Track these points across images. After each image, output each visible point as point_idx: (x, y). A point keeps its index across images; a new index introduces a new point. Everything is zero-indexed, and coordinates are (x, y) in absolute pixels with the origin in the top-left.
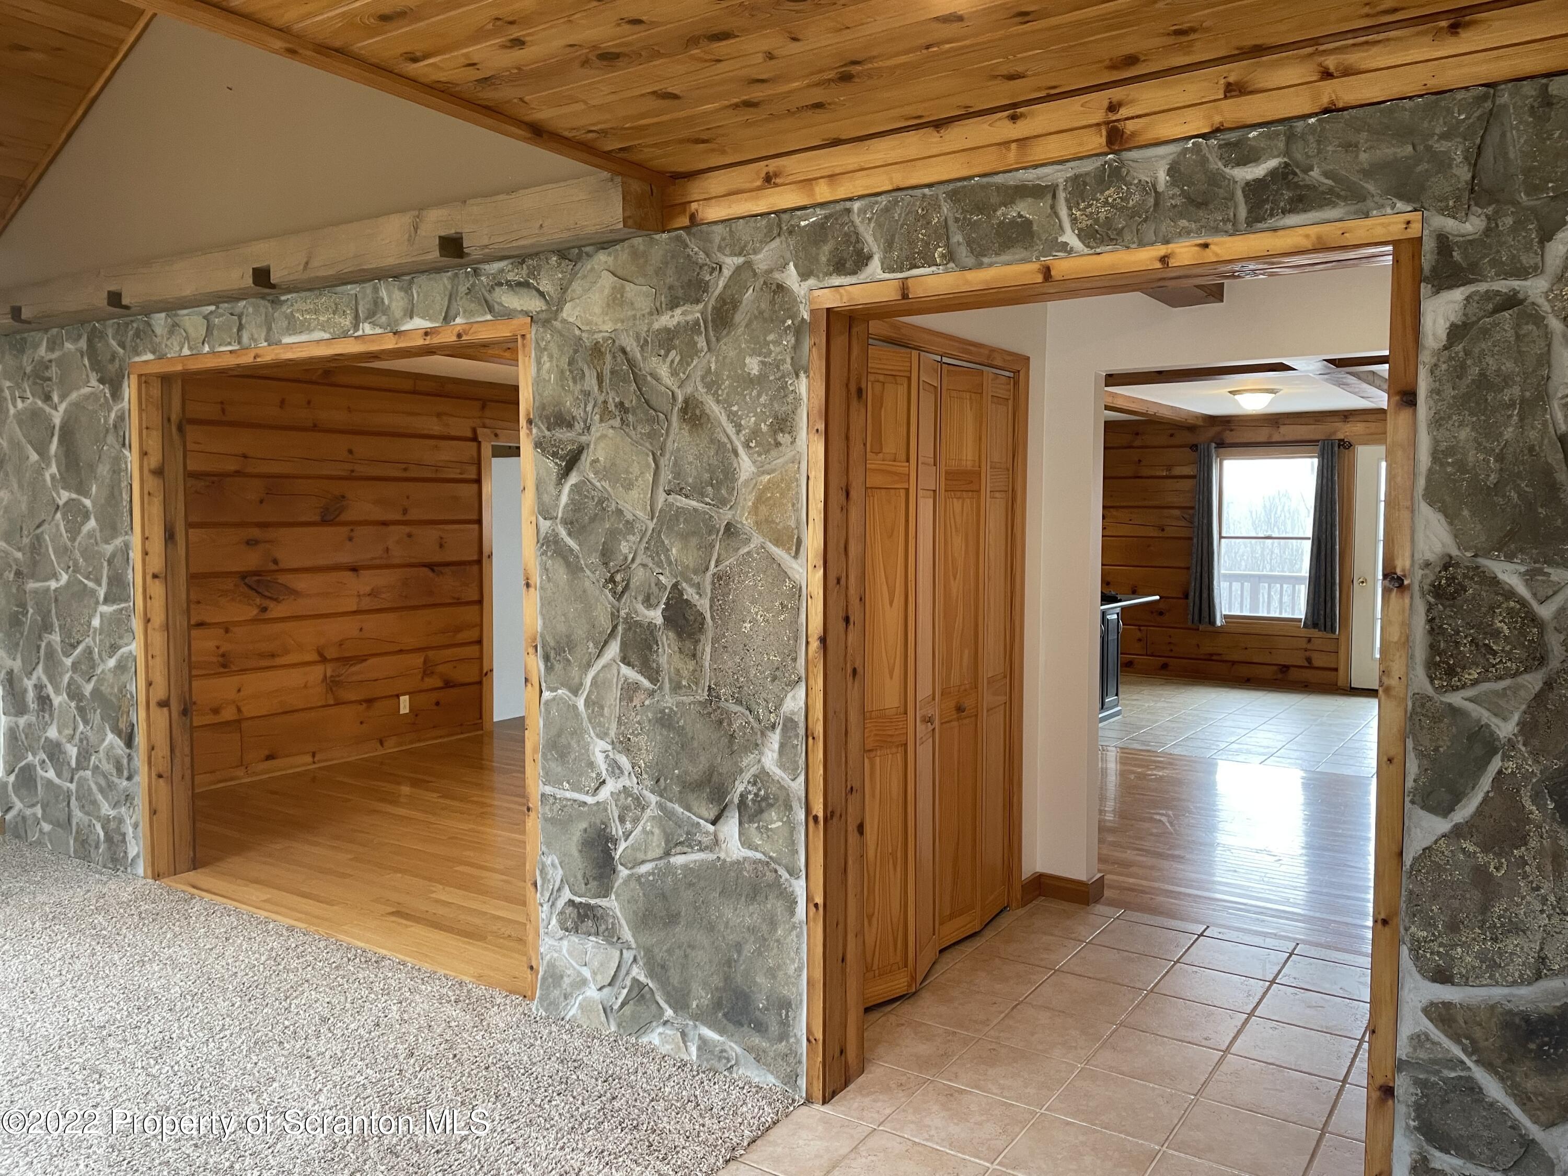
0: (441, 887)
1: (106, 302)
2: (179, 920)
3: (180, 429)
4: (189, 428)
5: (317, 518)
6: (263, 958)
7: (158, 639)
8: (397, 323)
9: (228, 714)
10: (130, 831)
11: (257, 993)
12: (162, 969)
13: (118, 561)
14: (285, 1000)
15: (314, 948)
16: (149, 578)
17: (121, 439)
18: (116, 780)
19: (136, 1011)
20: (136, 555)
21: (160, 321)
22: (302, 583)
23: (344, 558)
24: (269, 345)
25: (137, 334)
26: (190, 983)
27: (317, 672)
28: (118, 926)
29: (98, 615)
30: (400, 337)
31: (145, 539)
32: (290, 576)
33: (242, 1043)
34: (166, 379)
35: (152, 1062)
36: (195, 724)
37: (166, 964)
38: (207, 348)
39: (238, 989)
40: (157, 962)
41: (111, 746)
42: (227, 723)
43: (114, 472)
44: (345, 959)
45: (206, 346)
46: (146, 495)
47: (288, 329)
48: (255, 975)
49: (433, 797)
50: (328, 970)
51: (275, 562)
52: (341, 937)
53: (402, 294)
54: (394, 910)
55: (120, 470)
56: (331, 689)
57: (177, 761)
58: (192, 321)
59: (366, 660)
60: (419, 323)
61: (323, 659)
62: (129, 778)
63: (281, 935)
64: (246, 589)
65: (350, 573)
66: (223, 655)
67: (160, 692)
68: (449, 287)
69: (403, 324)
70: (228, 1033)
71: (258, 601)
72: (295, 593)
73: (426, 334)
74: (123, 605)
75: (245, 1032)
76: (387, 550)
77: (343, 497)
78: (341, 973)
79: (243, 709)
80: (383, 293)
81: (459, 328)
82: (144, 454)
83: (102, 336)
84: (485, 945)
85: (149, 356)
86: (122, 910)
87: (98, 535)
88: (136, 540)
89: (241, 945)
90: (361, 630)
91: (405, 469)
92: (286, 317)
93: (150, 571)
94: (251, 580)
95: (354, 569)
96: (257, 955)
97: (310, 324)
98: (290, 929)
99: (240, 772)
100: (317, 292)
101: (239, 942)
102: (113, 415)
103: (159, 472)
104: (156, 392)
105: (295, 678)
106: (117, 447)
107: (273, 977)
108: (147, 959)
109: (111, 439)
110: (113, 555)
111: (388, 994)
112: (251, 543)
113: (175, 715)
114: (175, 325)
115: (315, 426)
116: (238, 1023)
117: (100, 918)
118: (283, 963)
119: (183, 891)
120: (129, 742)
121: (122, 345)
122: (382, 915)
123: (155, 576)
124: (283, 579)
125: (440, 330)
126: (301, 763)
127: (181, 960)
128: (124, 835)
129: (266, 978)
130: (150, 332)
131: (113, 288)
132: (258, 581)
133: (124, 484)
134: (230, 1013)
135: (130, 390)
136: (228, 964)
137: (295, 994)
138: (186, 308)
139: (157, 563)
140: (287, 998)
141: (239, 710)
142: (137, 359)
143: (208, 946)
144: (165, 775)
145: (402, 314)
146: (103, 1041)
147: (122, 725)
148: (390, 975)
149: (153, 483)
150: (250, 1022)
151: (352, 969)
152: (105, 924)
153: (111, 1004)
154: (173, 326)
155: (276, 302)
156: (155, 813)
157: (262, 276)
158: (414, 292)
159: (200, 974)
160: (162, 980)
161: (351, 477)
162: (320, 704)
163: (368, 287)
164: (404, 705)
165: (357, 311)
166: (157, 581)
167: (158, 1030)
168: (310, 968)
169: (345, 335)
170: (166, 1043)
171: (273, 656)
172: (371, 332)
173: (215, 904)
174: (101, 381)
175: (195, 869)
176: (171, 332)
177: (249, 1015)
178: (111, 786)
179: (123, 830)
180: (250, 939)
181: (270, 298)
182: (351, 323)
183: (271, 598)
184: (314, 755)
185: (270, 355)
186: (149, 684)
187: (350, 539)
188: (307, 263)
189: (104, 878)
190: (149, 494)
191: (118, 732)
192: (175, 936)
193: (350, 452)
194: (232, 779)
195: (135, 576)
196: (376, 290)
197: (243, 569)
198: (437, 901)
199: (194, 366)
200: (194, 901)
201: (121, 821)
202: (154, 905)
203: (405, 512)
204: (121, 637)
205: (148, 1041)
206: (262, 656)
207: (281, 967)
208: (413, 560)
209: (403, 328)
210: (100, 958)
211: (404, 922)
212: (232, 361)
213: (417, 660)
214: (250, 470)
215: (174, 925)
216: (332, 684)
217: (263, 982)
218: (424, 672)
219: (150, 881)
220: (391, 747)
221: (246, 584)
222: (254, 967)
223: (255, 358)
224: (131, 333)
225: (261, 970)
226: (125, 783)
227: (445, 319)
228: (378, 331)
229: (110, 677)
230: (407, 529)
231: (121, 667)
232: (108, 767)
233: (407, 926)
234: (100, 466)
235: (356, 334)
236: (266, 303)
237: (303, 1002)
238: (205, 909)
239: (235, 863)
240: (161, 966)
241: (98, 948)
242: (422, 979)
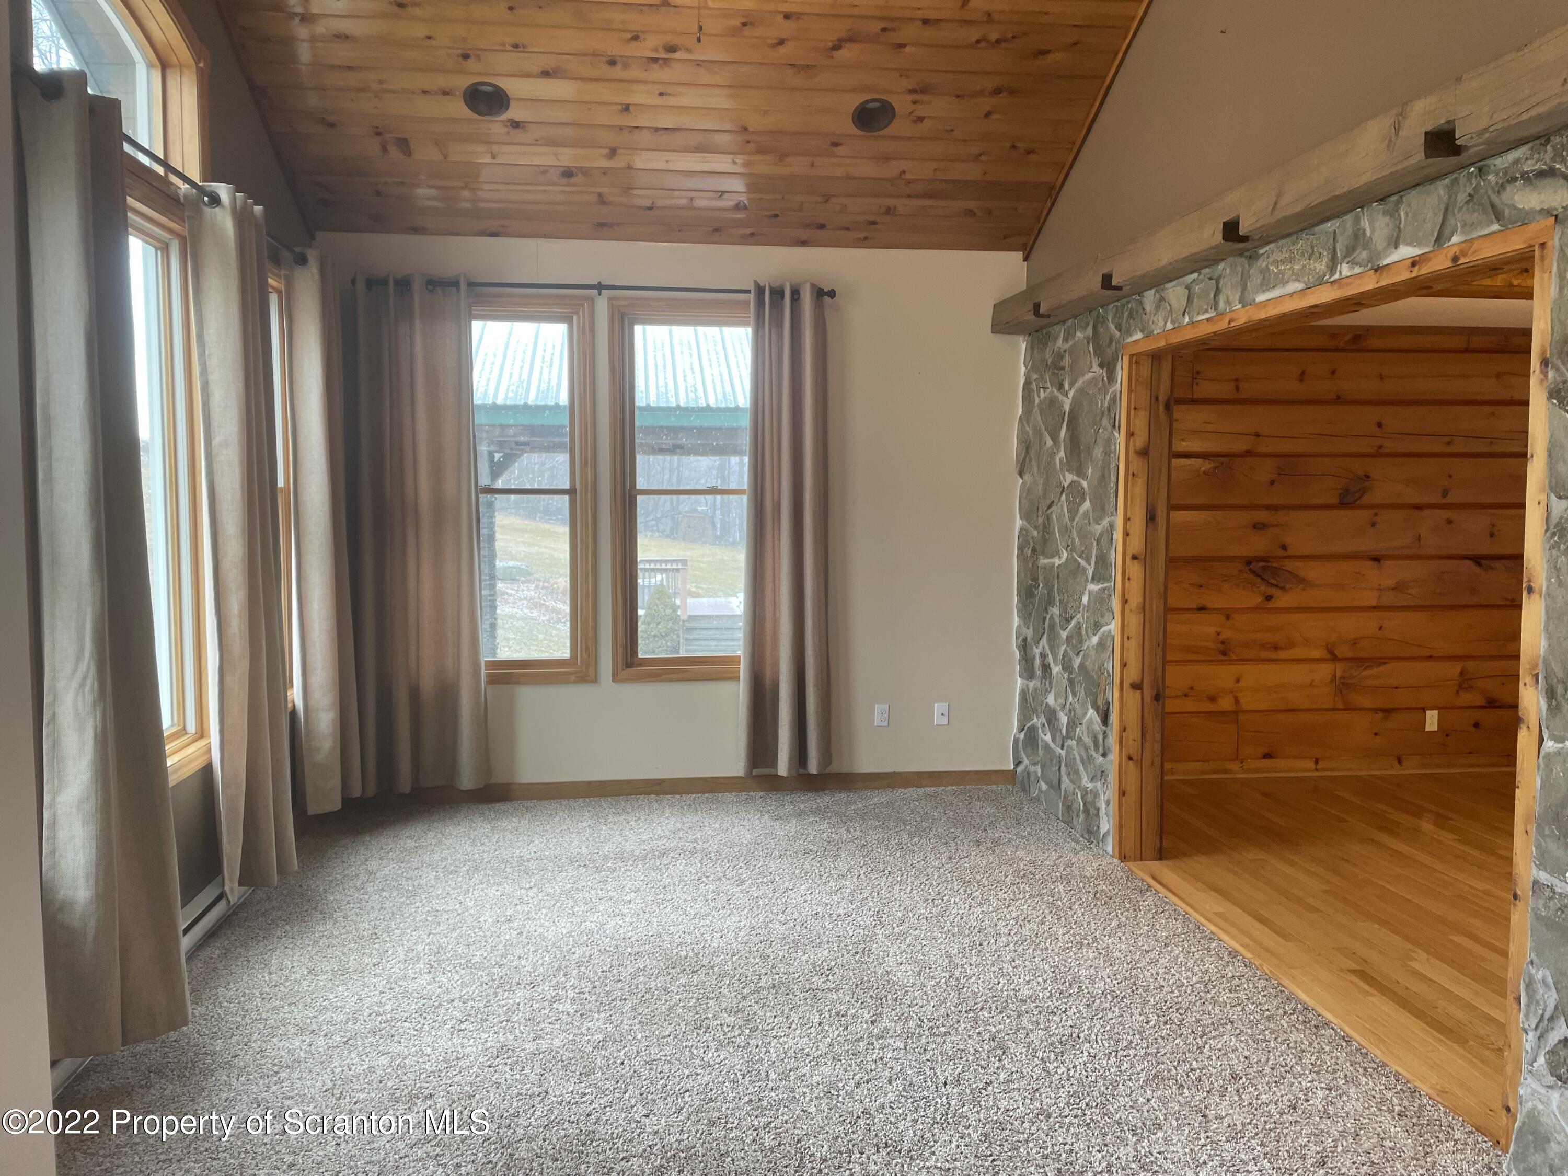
0: (1426, 956)
1: (1100, 285)
2: (1128, 911)
3: (1168, 407)
4: (1175, 408)
5: (1335, 501)
6: (1195, 979)
7: (1134, 621)
8: (1379, 256)
9: (1225, 704)
10: (1103, 806)
11: (1176, 1017)
12: (1096, 958)
13: (1104, 541)
14: (1201, 1037)
15: (1251, 986)
16: (1128, 558)
17: (1112, 421)
18: (1093, 753)
19: (1058, 995)
20: (1118, 536)
21: (1150, 297)
22: (1312, 571)
23: (1366, 544)
24: (1243, 307)
25: (1131, 316)
26: (1115, 982)
27: (1324, 671)
28: (1073, 900)
29: (1087, 592)
30: (1381, 274)
31: (1127, 520)
32: (1298, 564)
33: (1142, 1070)
34: (1156, 357)
35: (1052, 1056)
36: (1167, 710)
37: (1101, 954)
38: (1187, 320)
39: (1158, 1006)
40: (1094, 949)
41: (1091, 721)
42: (1223, 713)
43: (1106, 454)
44: (1281, 1011)
45: (1187, 316)
46: (1131, 476)
47: (1262, 285)
48: (1181, 995)
49: (1448, 838)
50: (1258, 1017)
51: (1284, 547)
52: (1286, 982)
53: (1387, 219)
54: (1358, 968)
55: (1110, 452)
56: (1341, 692)
57: (1147, 745)
58: (1175, 293)
59: (1385, 663)
60: (1406, 251)
61: (1334, 658)
62: (1104, 755)
63: (1221, 959)
64: (1252, 577)
65: (1371, 563)
66: (1223, 643)
67: (1133, 674)
68: (1445, 198)
69: (1386, 257)
70: (1132, 1052)
71: (1263, 588)
72: (1303, 582)
73: (1414, 264)
74: (1106, 585)
75: (1150, 1058)
76: (1419, 538)
77: (1367, 477)
78: (1272, 1026)
79: (1242, 701)
80: (1365, 223)
81: (1455, 249)
82: (1130, 435)
83: (1104, 321)
84: (1462, 1051)
85: (1138, 336)
86: (1081, 885)
87: (1091, 515)
88: (1119, 521)
89: (1178, 956)
90: (1380, 628)
91: (1449, 443)
92: (1261, 273)
93: (1131, 551)
94: (1256, 566)
95: (1376, 559)
96: (1189, 974)
97: (1283, 276)
98: (1233, 954)
99: (1235, 766)
100: (1294, 237)
101: (1177, 952)
102: (1108, 398)
103: (1144, 453)
104: (1145, 370)
105: (1297, 675)
106: (1110, 428)
107: (1198, 1004)
108: (1086, 942)
109: (1105, 422)
110: (1101, 535)
111: (1318, 1073)
112: (1258, 527)
113: (1148, 699)
114: (1162, 299)
115: (1338, 398)
116: (1145, 1046)
117: (1061, 887)
118: (1213, 991)
119: (1143, 880)
120: (1105, 720)
121: (1119, 328)
122: (1342, 970)
123: (1134, 557)
124: (1290, 565)
125: (1431, 255)
126: (1303, 768)
127: (1117, 954)
128: (1098, 809)
129: (1190, 1002)
130: (1141, 311)
131: (1105, 271)
132: (1264, 568)
133: (1113, 465)
134: (1141, 1029)
135: (1122, 374)
136: (1157, 974)
137: (1213, 1033)
138: (1171, 281)
139: (1137, 544)
140: (1204, 1034)
141: (1237, 701)
142: (1130, 340)
143: (1146, 947)
144: (1135, 758)
145: (1385, 244)
146: (1019, 1017)
147: (1100, 702)
148: (1327, 1049)
149: (1137, 464)
150: (1158, 1049)
151: (1285, 1025)
152: (1063, 894)
153: (1040, 979)
154: (1160, 301)
155: (1253, 258)
156: (1124, 794)
157: (1231, 230)
158: (1402, 214)
159: (1127, 975)
160: (1092, 970)
161: (1379, 454)
162: (1326, 706)
163: (1349, 218)
164: (1432, 721)
165: (1334, 249)
166: (1135, 561)
167: (1070, 1023)
168: (1239, 1008)
169: (1320, 282)
170: (1072, 1041)
171: (1276, 648)
172: (1349, 274)
173: (1167, 903)
174: (1101, 365)
175: (1161, 859)
176: (1158, 307)
177: (1160, 1040)
178: (1090, 759)
179: (1098, 805)
180: (1188, 952)
181: (1248, 254)
182: (1327, 266)
183: (1277, 586)
184: (1317, 762)
185: (1242, 316)
186: (1124, 665)
187: (1373, 525)
188: (1276, 203)
189: (1078, 848)
190: (1133, 474)
191: (1096, 708)
192: (1119, 926)
193: (1380, 425)
194: (1226, 771)
195: (1116, 557)
196: (1357, 220)
197: (1249, 554)
198: (1416, 974)
199: (1177, 339)
200: (1149, 893)
201: (1096, 795)
202: (1111, 888)
203: (1445, 493)
204: (1102, 616)
205: (1057, 1032)
206: (1264, 646)
207: (1209, 996)
208: (1454, 552)
209: (1385, 262)
210: (1046, 928)
211: (1366, 987)
212: (1206, 330)
213: (1454, 669)
214: (1263, 449)
215: (1122, 914)
216: (1342, 686)
217: (1185, 1006)
218: (1460, 685)
219: (1116, 861)
220: (1411, 768)
221: (1250, 570)
222: (1182, 986)
223: (1229, 323)
224: (1126, 314)
225: (1189, 992)
226: (1101, 759)
227: (1438, 240)
228: (1358, 270)
229: (1093, 652)
230: (1445, 514)
231: (1101, 645)
232: (1087, 740)
233: (1367, 993)
234: (1096, 448)
235: (1332, 279)
236: (1244, 259)
237: (1220, 1046)
238: (1156, 906)
239: (1201, 863)
240: (1096, 954)
241: (1049, 917)
242: (1365, 1069)
